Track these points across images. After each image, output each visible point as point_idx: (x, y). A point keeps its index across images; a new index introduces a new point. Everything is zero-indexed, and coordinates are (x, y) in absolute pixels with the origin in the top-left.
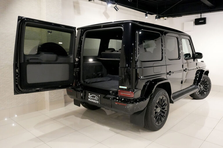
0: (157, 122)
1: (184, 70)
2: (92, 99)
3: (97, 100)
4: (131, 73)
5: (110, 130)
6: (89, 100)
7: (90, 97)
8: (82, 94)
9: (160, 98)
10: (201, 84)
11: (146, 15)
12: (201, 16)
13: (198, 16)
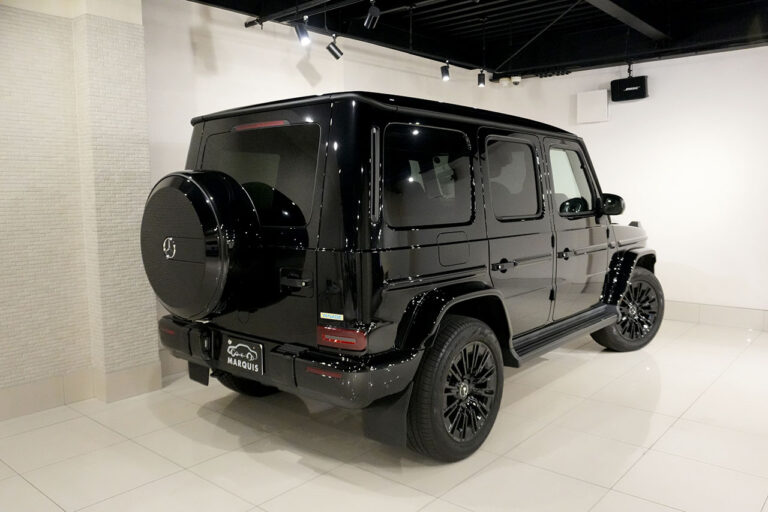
0: (456, 431)
1: (560, 255)
2: (238, 358)
3: (254, 362)
4: (358, 269)
5: (300, 462)
6: (230, 361)
7: (233, 352)
8: (206, 342)
9: (465, 350)
10: (630, 300)
11: (445, 71)
12: (629, 71)
13: (620, 72)
